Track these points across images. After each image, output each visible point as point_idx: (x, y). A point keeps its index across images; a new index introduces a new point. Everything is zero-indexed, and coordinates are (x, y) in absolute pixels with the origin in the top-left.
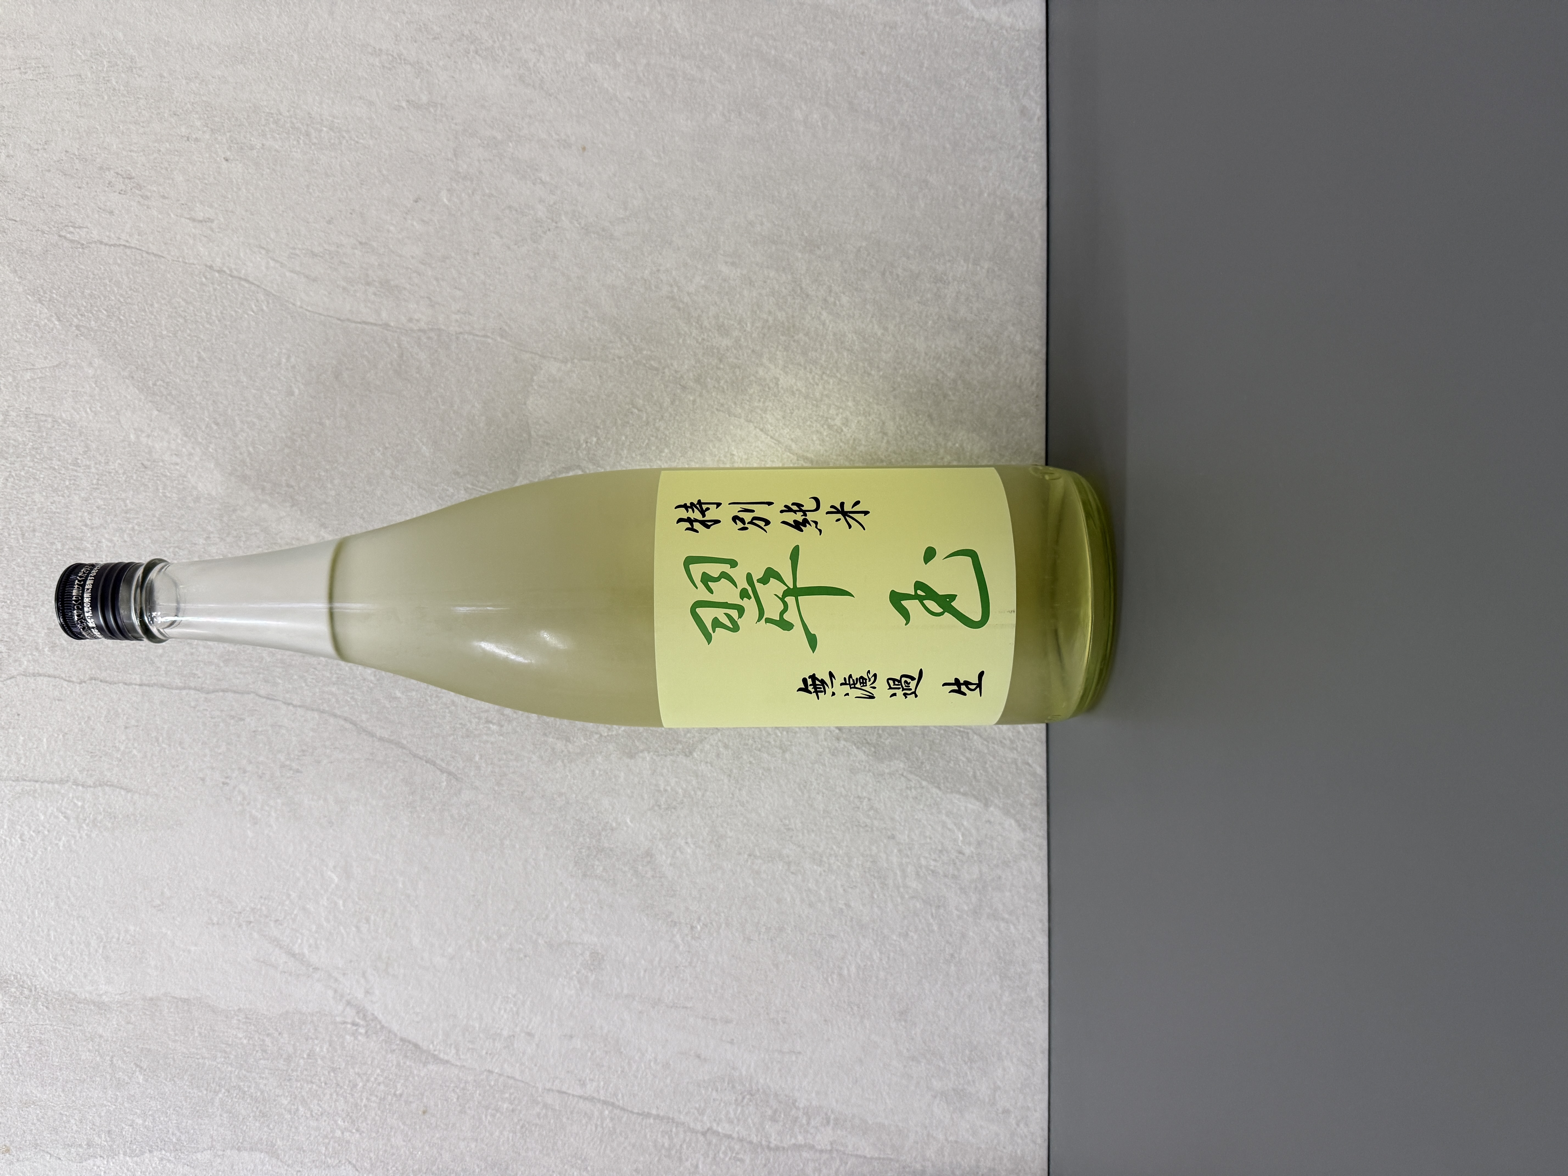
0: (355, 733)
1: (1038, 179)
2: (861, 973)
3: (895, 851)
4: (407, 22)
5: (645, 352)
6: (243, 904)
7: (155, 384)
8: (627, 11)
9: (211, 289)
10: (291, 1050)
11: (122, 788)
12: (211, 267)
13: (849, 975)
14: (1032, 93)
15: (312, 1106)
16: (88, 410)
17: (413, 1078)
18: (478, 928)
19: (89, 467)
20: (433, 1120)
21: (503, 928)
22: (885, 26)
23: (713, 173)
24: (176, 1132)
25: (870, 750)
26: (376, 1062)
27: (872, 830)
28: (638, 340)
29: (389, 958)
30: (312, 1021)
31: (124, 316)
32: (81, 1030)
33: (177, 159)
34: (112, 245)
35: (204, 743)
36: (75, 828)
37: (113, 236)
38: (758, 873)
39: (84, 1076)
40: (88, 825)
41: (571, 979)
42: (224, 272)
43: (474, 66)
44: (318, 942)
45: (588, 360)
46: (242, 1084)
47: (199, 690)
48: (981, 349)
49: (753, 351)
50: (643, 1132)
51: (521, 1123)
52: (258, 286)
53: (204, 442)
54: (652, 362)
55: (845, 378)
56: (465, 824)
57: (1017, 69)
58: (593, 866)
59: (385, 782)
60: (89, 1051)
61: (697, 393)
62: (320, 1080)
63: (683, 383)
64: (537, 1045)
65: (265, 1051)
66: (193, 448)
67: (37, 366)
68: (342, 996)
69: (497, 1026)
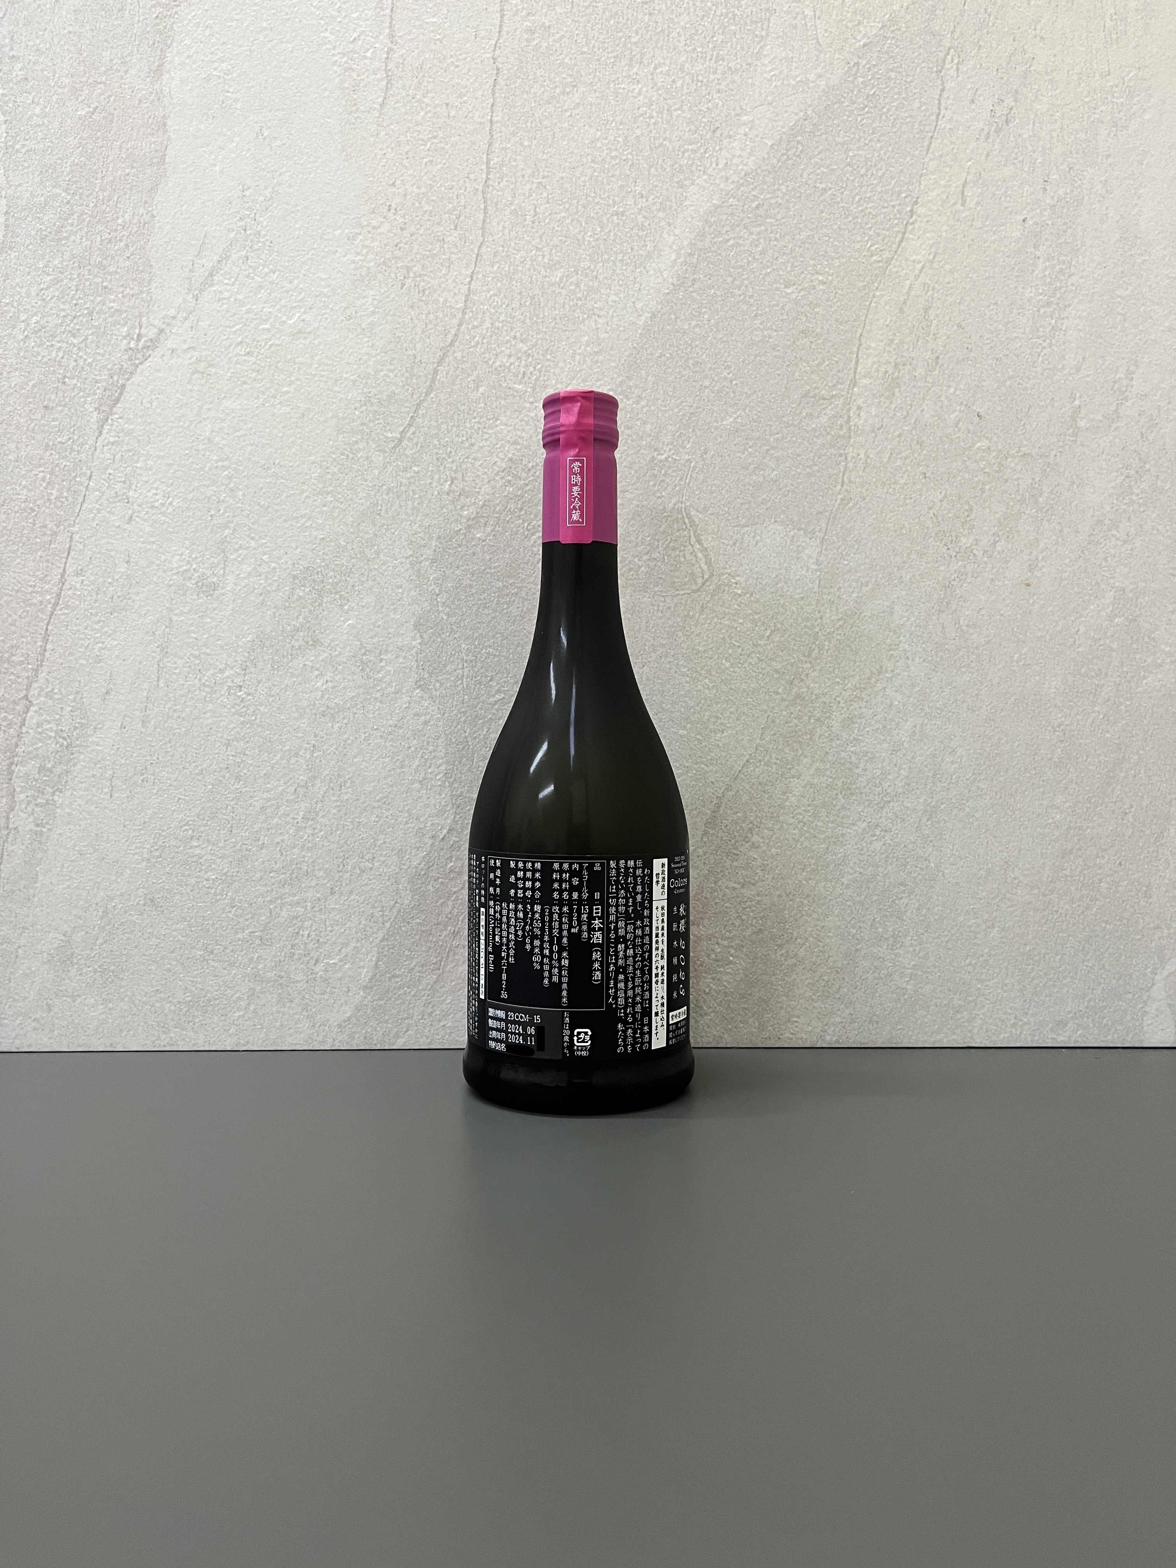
0: (442, 345)
1: (994, 1038)
2: (194, 859)
3: (318, 895)
4: (1159, 408)
5: (827, 643)
6: (265, 223)
7: (799, 142)
8: (1165, 629)
9: (894, 203)
10: (112, 269)
11: (385, 98)
12: (916, 203)
13: (191, 847)
14: (1079, 1033)
15: (51, 289)
16: (773, 73)
17: (83, 397)
18: (241, 468)
19: (715, 72)
20: (38, 416)
21: (241, 493)
22: (1147, 887)
23: (1003, 714)
24: (26, 149)
25: (422, 870)
26: (100, 358)
27: (339, 872)
28: (839, 637)
29: (209, 375)
30: (142, 292)
31: (867, 112)
32: (132, 51)
33: (1026, 169)
34: (940, 102)
35: (431, 187)
36: (344, 49)
37: (949, 102)
38: (296, 755)
39: (85, 55)
40: (346, 63)
41: (188, 562)
42: (911, 217)
43: (1115, 474)
44: (225, 301)
45: (819, 586)
46: (75, 217)
47: (486, 182)
48: (827, 982)
49: (827, 753)
50: (28, 634)
51: (36, 508)
52: (896, 252)
53: (740, 193)
54: (816, 651)
55: (799, 846)
56: (348, 456)
57: (1103, 1018)
58: (303, 586)
59: (390, 374)
60: (111, 60)
61: (785, 696)
62: (80, 298)
63: (796, 682)
64: (119, 526)
65: (110, 241)
66: (733, 182)
67: (818, 22)
68: (169, 324)
69: (139, 485)
